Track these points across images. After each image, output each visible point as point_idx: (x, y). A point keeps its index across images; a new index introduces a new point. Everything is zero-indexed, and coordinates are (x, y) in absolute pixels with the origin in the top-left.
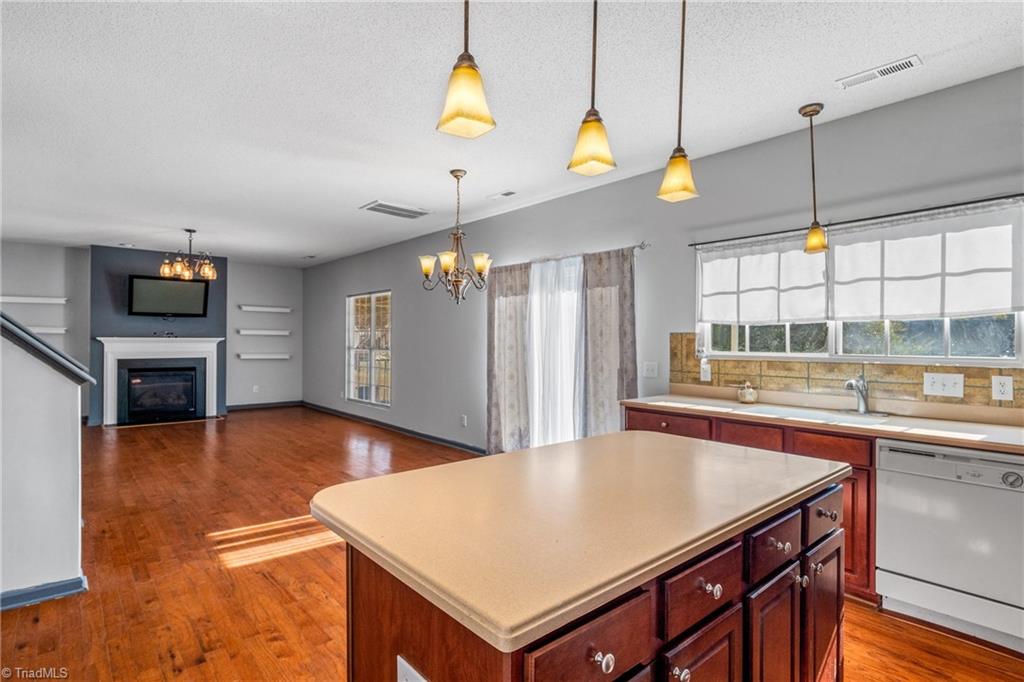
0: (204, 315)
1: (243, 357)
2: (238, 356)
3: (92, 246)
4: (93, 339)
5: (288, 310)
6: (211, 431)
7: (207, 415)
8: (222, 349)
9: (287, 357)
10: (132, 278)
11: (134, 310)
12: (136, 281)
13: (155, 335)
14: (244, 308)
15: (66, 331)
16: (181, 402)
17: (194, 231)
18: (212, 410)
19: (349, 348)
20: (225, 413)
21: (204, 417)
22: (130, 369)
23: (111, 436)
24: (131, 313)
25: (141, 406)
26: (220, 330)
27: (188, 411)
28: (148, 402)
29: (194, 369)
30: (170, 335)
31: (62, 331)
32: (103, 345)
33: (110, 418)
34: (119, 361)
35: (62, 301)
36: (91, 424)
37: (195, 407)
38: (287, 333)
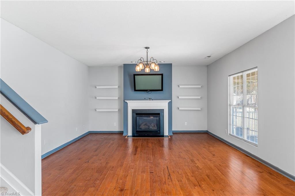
0: (162, 90)
1: (180, 109)
2: (178, 108)
3: (124, 64)
4: (124, 101)
5: (200, 86)
6: (166, 141)
8: (170, 105)
9: (200, 109)
10: (134, 75)
11: (136, 89)
12: (136, 76)
13: (145, 99)
14: (180, 87)
15: (118, 98)
16: (155, 128)
17: (149, 48)
18: (166, 133)
19: (230, 105)
20: (172, 134)
21: (163, 136)
22: (136, 113)
24: (135, 90)
25: (141, 129)
26: (169, 97)
27: (158, 134)
28: (143, 127)
29: (159, 114)
30: (150, 99)
31: (117, 98)
32: (127, 103)
33: (130, 133)
34: (133, 110)
35: (117, 87)
36: (124, 135)
37: (160, 131)
38: (199, 97)
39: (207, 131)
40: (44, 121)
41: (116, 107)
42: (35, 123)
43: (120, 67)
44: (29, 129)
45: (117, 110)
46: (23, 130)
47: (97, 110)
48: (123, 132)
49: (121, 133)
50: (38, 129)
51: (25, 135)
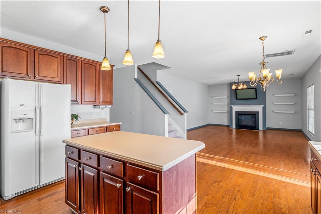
0: (256, 98)
1: (275, 112)
2: (273, 111)
3: (230, 83)
4: (230, 106)
6: (261, 134)
7: (259, 129)
8: (264, 109)
9: (294, 112)
10: (236, 90)
13: (244, 105)
14: (275, 95)
16: (252, 124)
18: (261, 128)
19: (309, 109)
20: (266, 129)
21: (259, 130)
22: (239, 114)
23: (234, 131)
24: (237, 99)
25: (242, 124)
26: (264, 103)
27: (255, 127)
29: (255, 115)
30: (249, 105)
31: (226, 104)
32: (232, 107)
33: (234, 126)
34: (236, 112)
35: (226, 97)
36: (230, 127)
37: (256, 126)
38: (293, 103)
39: (301, 130)
40: (187, 112)
41: (226, 109)
42: (185, 112)
43: (228, 84)
44: (183, 114)
45: (226, 112)
46: (182, 114)
47: (214, 111)
48: (229, 125)
49: (228, 126)
50: (185, 114)
51: (182, 116)
